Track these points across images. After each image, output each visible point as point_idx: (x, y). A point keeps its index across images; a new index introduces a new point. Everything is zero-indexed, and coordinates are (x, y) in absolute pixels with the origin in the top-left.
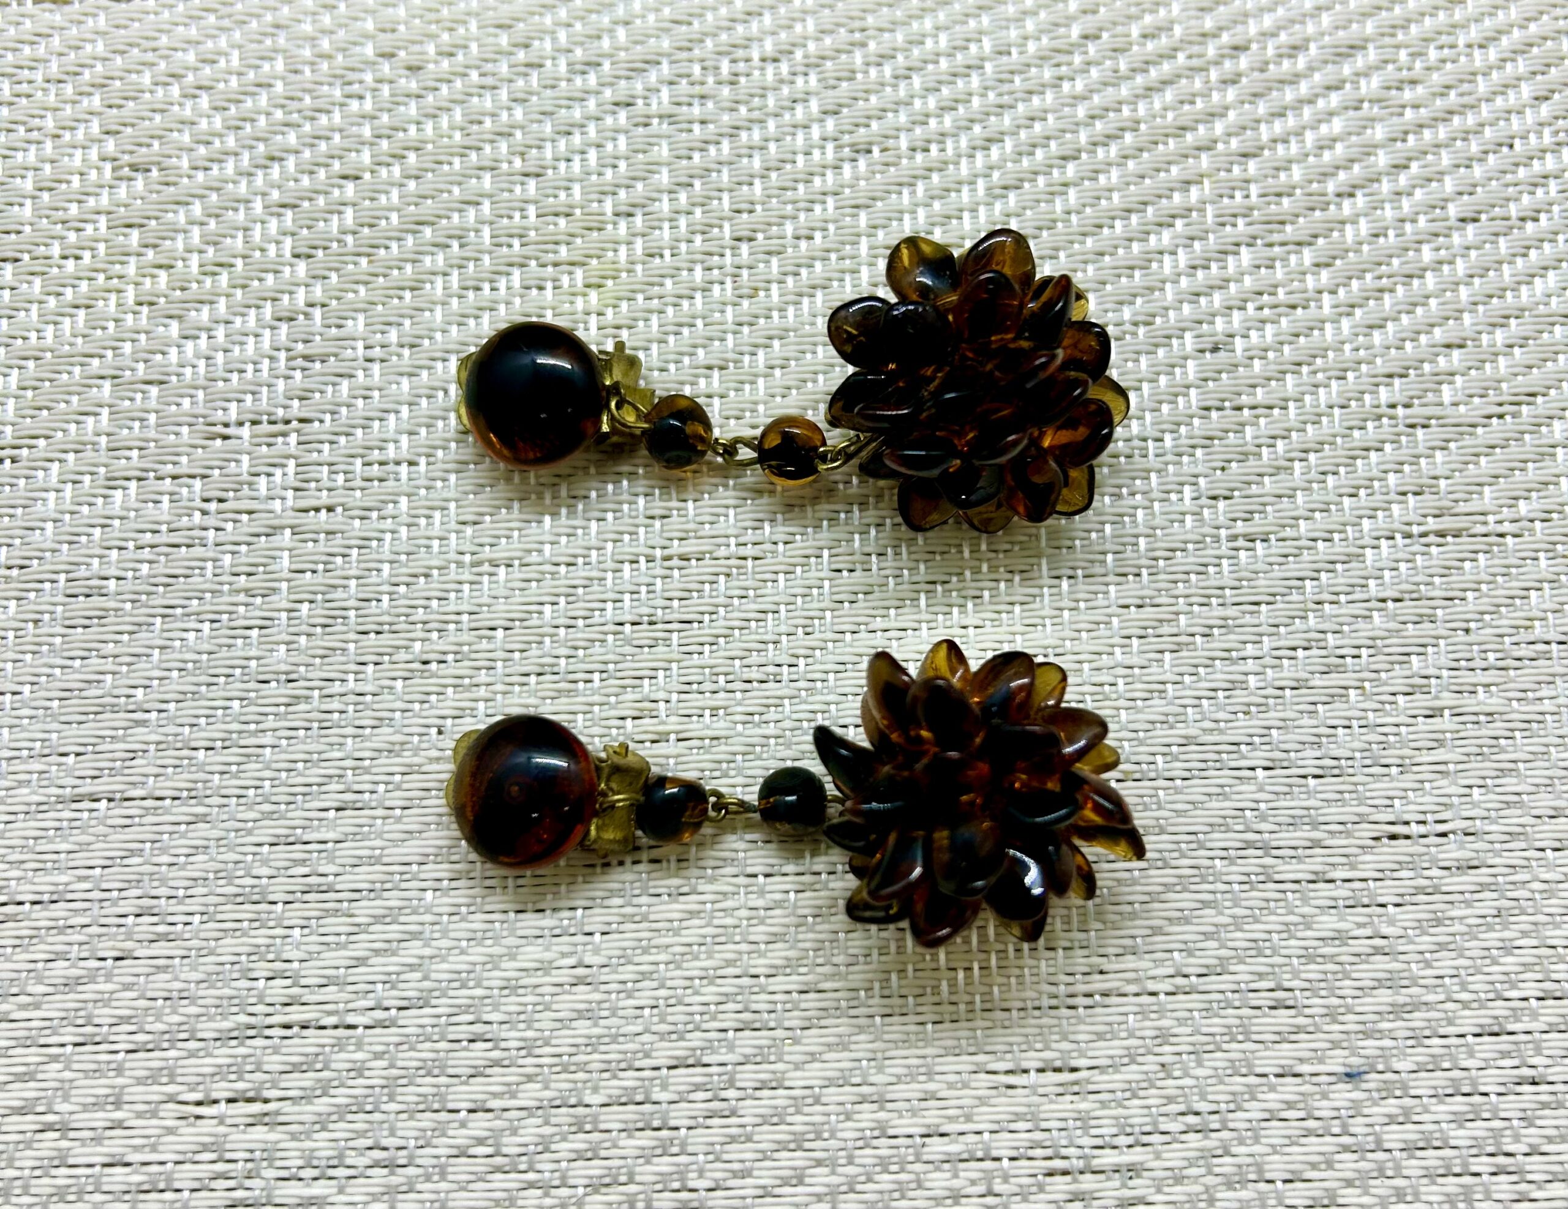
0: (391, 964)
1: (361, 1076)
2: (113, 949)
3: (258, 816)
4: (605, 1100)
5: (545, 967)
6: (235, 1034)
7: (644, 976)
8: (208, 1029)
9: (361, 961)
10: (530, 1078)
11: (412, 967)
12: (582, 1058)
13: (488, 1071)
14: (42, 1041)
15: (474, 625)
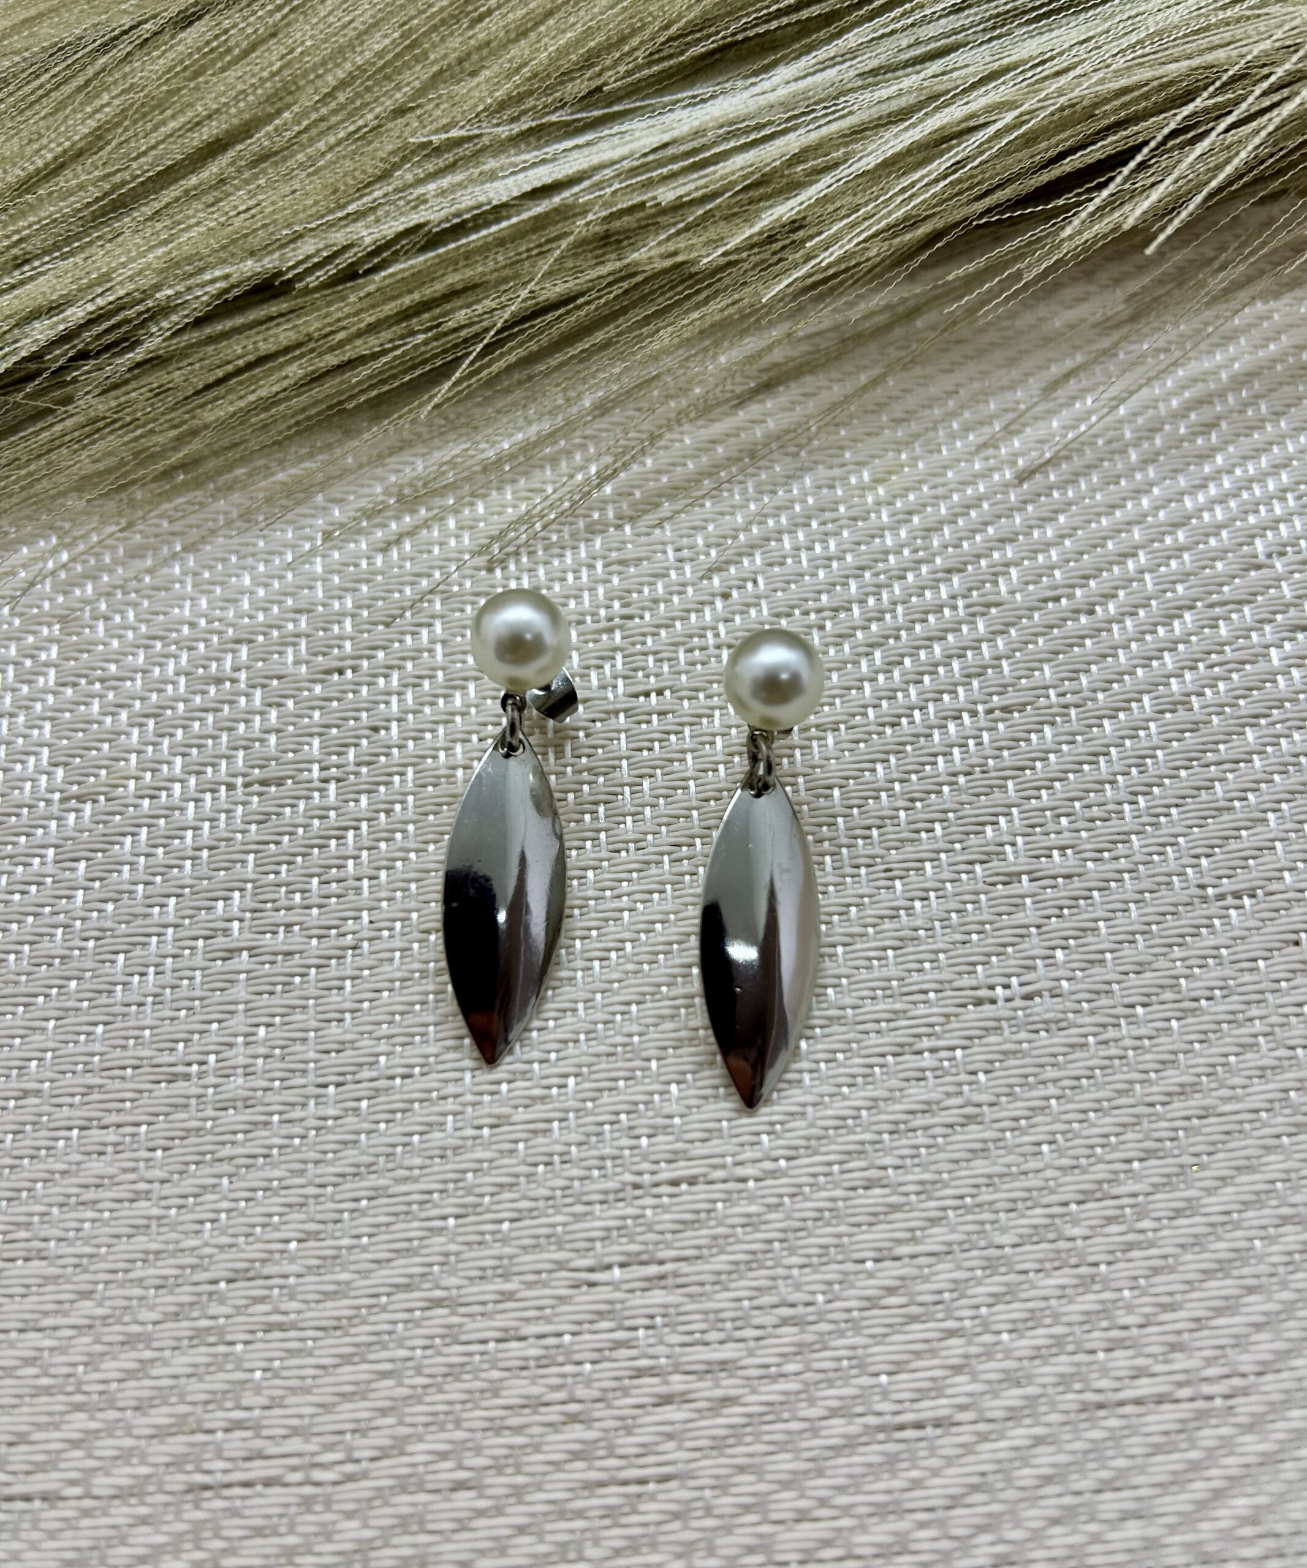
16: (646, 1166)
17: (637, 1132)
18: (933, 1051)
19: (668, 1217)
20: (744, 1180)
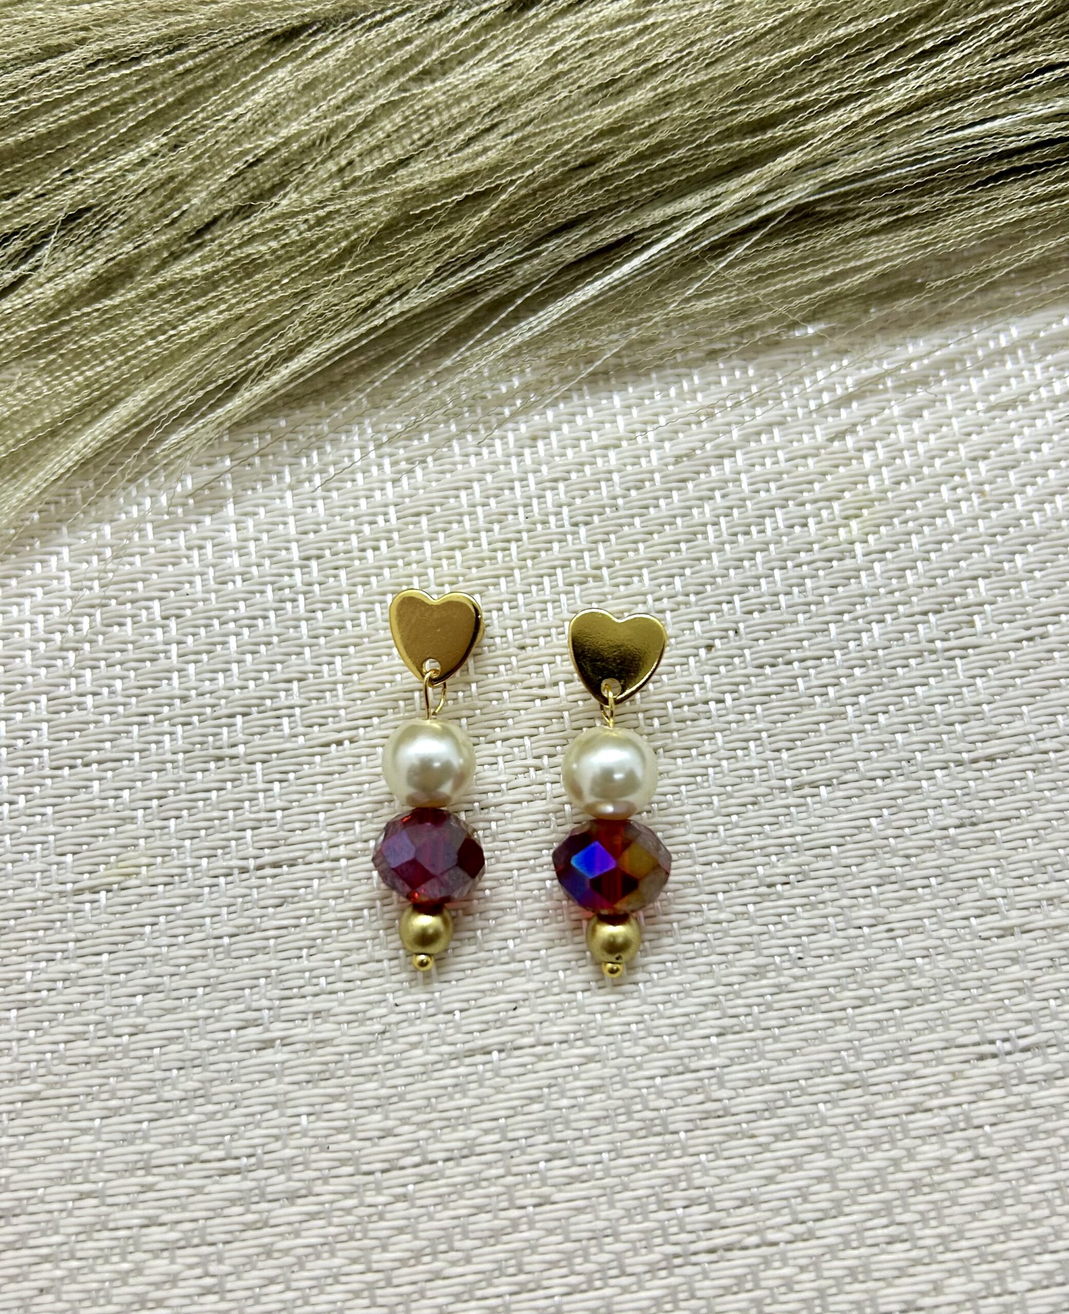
0: (799, 1178)
1: (791, 1290)
2: (532, 1196)
3: (645, 1050)
4: (1029, 1285)
5: (945, 1163)
6: (663, 1264)
7: (1040, 1161)
8: (637, 1263)
9: (770, 1179)
10: (952, 1273)
11: (820, 1180)
12: (997, 1247)
13: (912, 1270)
14: (479, 1294)
15: (807, 845)
16: (683, 1237)
17: (673, 1204)
18: (943, 1107)
19: (707, 1283)
20: (774, 1244)
